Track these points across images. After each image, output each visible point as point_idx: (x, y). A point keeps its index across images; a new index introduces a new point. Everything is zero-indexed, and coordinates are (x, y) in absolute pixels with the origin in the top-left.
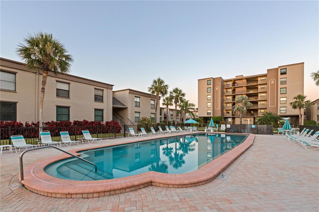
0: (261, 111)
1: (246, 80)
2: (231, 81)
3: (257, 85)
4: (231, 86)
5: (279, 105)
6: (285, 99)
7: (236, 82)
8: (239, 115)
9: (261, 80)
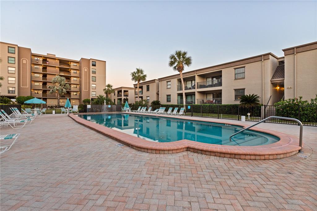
0: (74, 93)
1: (59, 61)
2: (41, 57)
3: (69, 69)
4: (41, 63)
5: (91, 90)
6: (95, 86)
7: (48, 60)
8: (56, 96)
9: (74, 65)
